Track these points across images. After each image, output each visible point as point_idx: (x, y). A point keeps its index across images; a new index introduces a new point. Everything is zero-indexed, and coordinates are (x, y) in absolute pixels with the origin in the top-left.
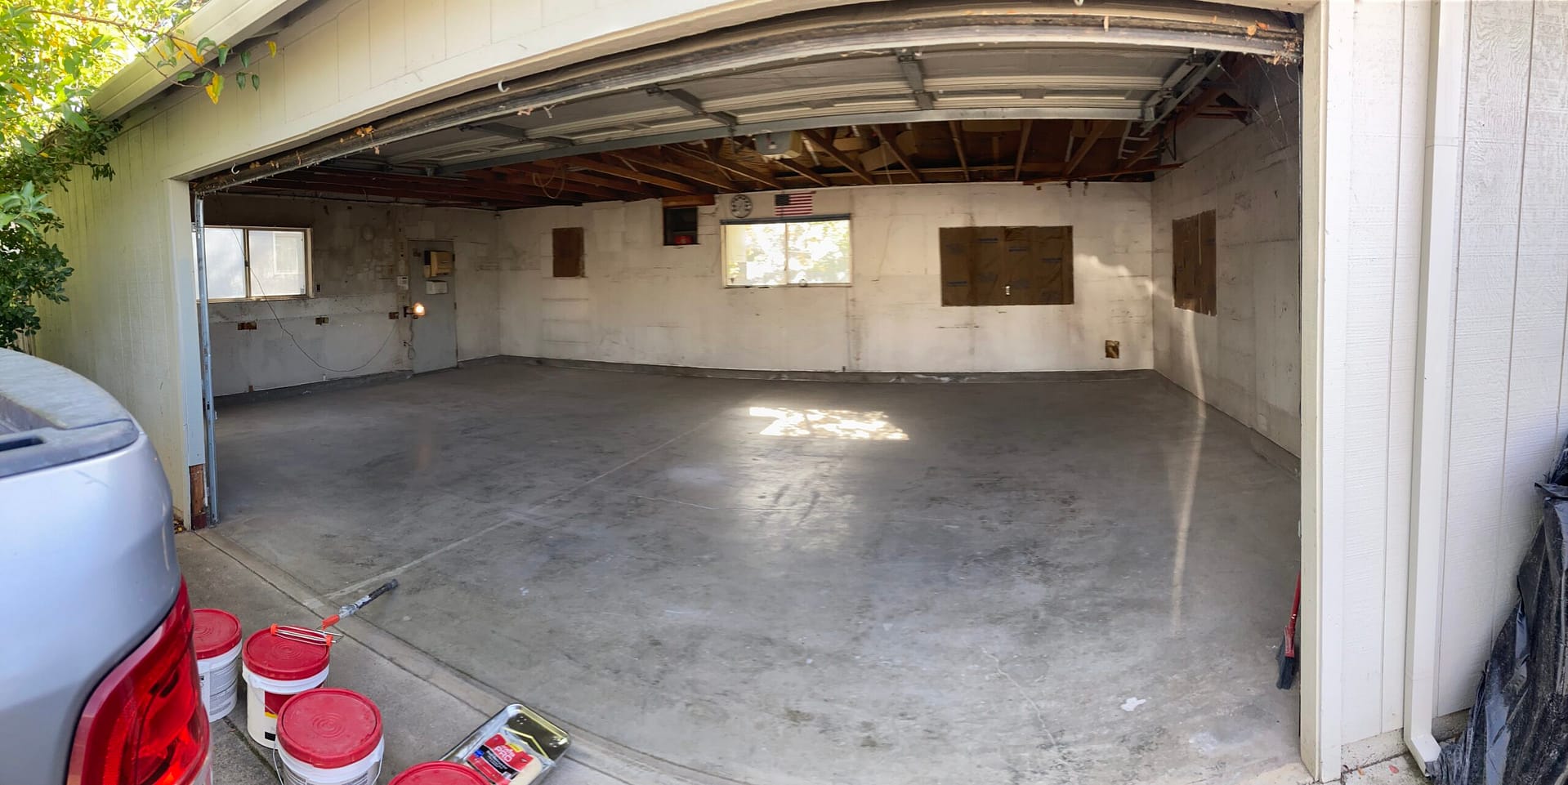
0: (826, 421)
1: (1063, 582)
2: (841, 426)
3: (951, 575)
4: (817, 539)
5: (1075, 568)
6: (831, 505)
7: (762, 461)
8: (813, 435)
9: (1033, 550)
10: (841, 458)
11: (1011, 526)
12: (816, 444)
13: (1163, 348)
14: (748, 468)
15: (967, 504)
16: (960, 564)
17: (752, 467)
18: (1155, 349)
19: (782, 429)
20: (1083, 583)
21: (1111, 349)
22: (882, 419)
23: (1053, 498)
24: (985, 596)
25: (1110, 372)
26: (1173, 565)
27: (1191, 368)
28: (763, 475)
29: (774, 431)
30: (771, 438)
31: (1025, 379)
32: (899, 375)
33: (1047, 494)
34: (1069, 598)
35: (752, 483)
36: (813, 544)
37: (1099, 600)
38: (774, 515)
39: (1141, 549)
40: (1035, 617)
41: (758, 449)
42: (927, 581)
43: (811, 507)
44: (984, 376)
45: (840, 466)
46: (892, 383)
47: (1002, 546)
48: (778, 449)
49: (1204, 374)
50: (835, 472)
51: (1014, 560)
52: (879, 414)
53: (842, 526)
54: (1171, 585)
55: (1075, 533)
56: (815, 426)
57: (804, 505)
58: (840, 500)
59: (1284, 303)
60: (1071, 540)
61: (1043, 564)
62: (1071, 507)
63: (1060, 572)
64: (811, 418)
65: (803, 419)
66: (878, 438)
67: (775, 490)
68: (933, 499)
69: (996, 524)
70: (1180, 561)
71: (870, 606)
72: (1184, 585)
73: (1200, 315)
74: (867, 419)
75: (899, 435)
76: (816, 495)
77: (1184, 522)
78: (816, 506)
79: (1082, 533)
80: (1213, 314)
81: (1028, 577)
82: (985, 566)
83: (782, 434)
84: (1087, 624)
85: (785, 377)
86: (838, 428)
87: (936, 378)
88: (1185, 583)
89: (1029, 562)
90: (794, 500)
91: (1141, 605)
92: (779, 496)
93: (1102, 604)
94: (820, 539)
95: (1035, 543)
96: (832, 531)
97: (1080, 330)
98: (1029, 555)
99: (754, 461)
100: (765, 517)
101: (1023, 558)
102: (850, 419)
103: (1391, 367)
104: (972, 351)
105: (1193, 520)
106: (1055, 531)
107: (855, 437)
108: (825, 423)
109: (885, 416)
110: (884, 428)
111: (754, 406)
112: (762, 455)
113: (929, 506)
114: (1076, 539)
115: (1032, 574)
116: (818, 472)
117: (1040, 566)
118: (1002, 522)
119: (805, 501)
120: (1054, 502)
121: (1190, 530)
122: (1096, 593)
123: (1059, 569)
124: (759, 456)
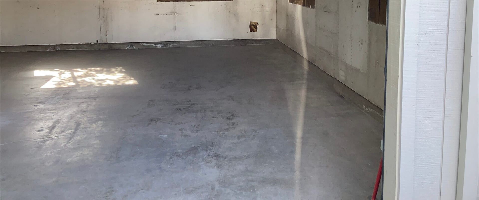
0: (86, 75)
1: (229, 167)
2: (96, 78)
3: (163, 165)
4: (79, 153)
5: (235, 158)
6: (88, 129)
7: (41, 106)
8: (78, 85)
9: (211, 148)
10: (95, 99)
11: (198, 134)
12: (79, 91)
13: (283, 25)
14: (31, 112)
15: (172, 121)
16: (168, 158)
17: (34, 111)
18: (277, 27)
19: (56, 83)
20: (240, 167)
21: (253, 27)
22: (121, 72)
23: (221, 116)
24: (183, 177)
25: (252, 40)
26: (294, 159)
27: (299, 40)
28: (42, 115)
29: (50, 85)
30: (48, 90)
31: (205, 44)
32: (132, 44)
33: (218, 114)
34: (233, 177)
35: (33, 122)
36: (75, 157)
37: (250, 178)
38: (48, 142)
39: (273, 148)
40: (213, 189)
41: (38, 99)
42: (148, 171)
43: (74, 133)
44: (181, 43)
45: (94, 103)
46: (128, 49)
47: (193, 146)
48: (53, 97)
49: (307, 44)
50: (91, 108)
51: (200, 155)
52: (119, 69)
53: (95, 142)
54: (293, 171)
55: (235, 137)
56: (79, 80)
57: (70, 132)
58: (94, 125)
59: (358, 3)
60: (233, 142)
61: (217, 156)
62: (233, 121)
63: (227, 161)
64: (76, 74)
65: (70, 76)
66: (120, 84)
67: (50, 124)
68: (152, 120)
69: (189, 133)
70: (298, 156)
71: (113, 191)
72: (301, 171)
73: (306, 8)
74: (113, 72)
75: (132, 82)
76: (78, 124)
77: (299, 133)
78: (78, 131)
79: (239, 137)
80: (313, 7)
81: (208, 164)
82: (183, 159)
83: (55, 87)
84: (244, 193)
85: (58, 49)
86: (93, 79)
87: (154, 45)
88: (302, 171)
89: (209, 156)
90: (63, 129)
91: (275, 182)
92: (52, 128)
93: (252, 181)
94: (81, 152)
95: (212, 143)
96: (88, 147)
97: (236, 15)
98: (209, 151)
99: (35, 107)
100: (42, 144)
101: (205, 152)
102: (102, 73)
103: (447, 48)
104: (175, 28)
105: (305, 132)
106: (224, 136)
107: (104, 84)
108: (85, 77)
109: (124, 70)
110: (123, 77)
111: (36, 69)
112: (40, 103)
113: (149, 125)
114: (235, 141)
115: (210, 162)
116: (80, 109)
117: (215, 158)
118: (192, 131)
119: (70, 129)
120: (223, 118)
121: (302, 138)
122: (248, 174)
123: (226, 159)
124: (38, 103)
